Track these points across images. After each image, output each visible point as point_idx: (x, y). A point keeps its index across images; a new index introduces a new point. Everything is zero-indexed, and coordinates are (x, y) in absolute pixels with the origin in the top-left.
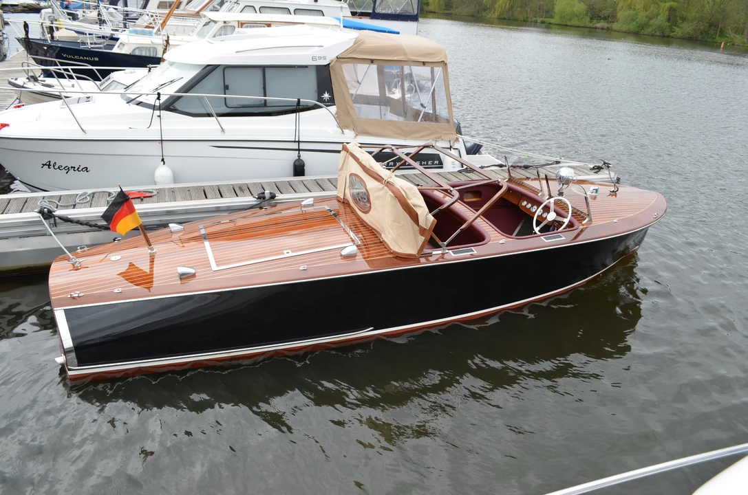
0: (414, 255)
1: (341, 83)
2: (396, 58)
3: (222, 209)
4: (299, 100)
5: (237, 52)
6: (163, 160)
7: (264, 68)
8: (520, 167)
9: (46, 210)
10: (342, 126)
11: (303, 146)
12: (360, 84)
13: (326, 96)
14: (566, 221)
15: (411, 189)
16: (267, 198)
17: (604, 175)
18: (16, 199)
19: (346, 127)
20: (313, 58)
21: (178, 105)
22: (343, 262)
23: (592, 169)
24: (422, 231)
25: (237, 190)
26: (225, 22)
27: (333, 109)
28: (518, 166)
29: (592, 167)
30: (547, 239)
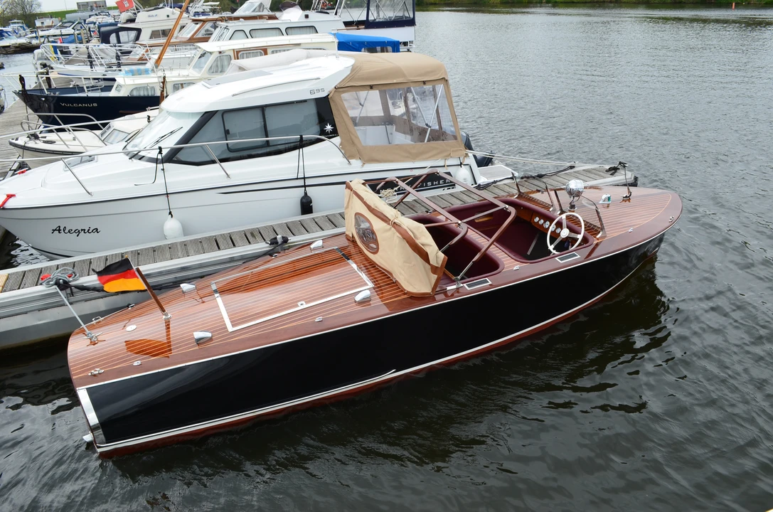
0: (429, 294)
1: (342, 113)
2: (395, 81)
3: (236, 259)
4: (301, 137)
5: (233, 96)
6: (170, 213)
7: (262, 108)
8: (534, 178)
9: (61, 281)
10: (348, 156)
11: (308, 182)
12: (363, 106)
13: (329, 128)
14: (580, 237)
15: (419, 227)
16: (280, 243)
17: (620, 177)
18: (30, 271)
19: (352, 157)
20: (311, 92)
21: (180, 156)
22: (359, 308)
23: (607, 171)
24: (434, 270)
25: (249, 236)
26: (220, 52)
27: (337, 140)
28: (532, 177)
29: (608, 167)
30: (561, 259)
